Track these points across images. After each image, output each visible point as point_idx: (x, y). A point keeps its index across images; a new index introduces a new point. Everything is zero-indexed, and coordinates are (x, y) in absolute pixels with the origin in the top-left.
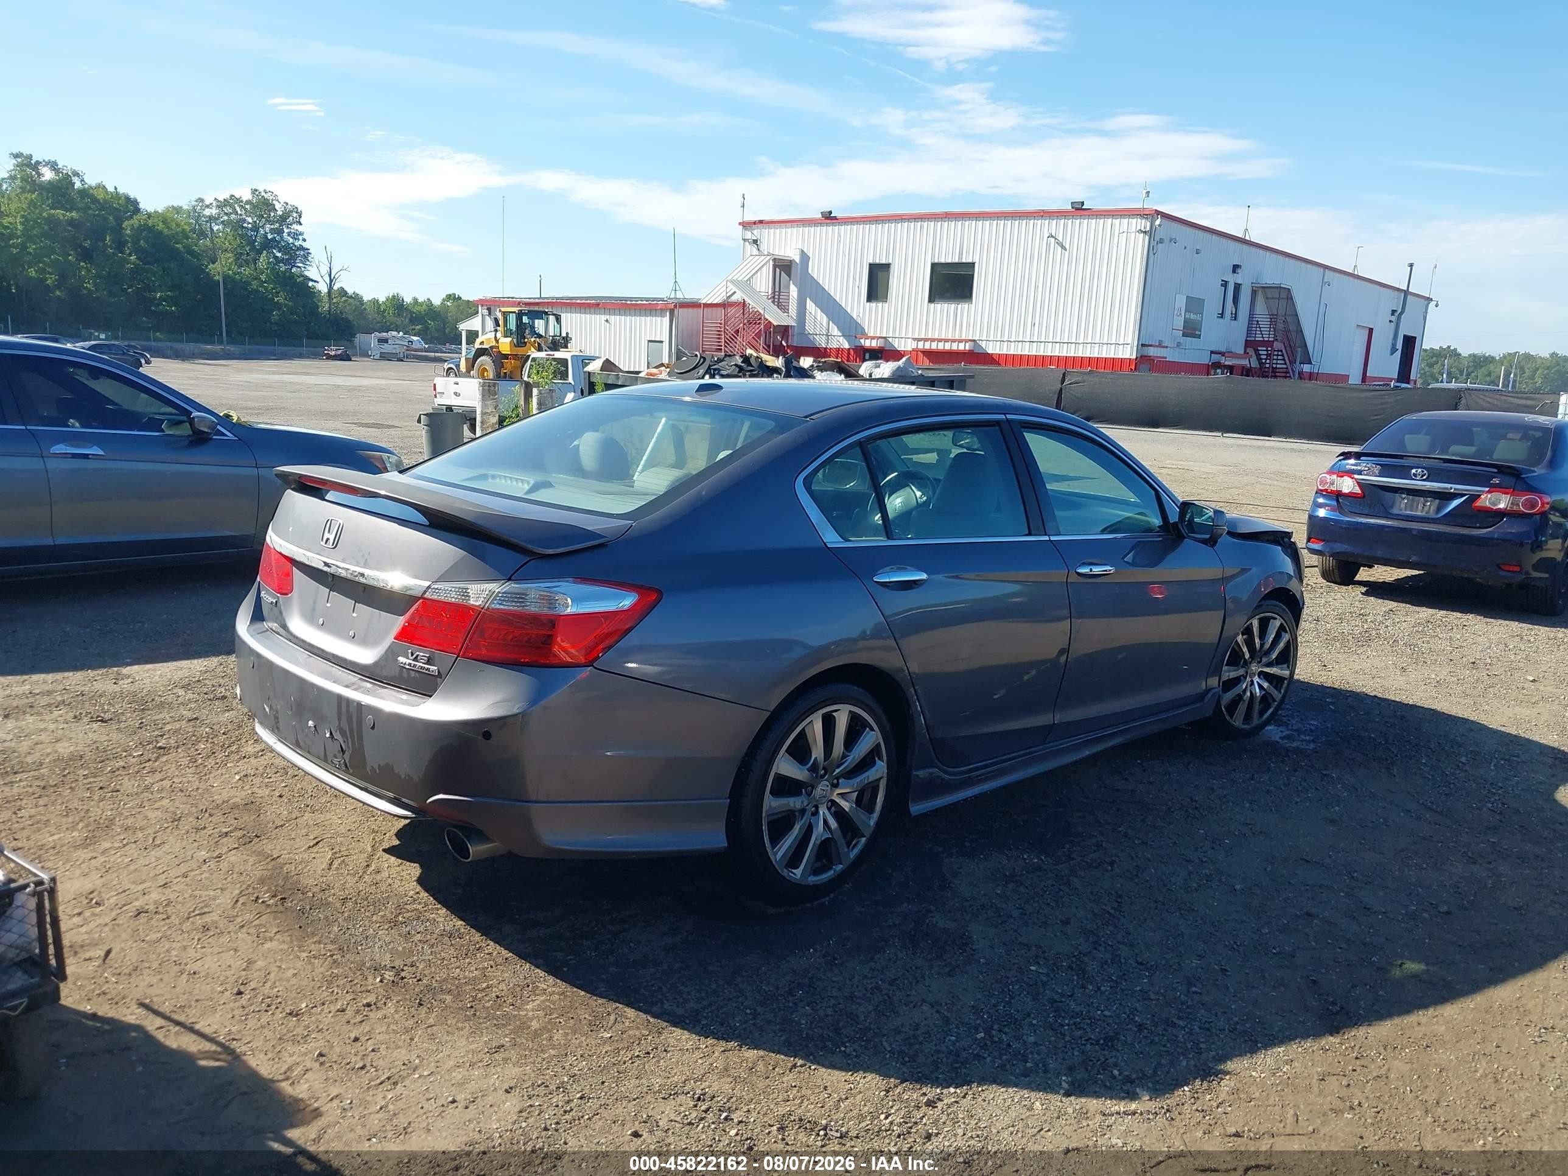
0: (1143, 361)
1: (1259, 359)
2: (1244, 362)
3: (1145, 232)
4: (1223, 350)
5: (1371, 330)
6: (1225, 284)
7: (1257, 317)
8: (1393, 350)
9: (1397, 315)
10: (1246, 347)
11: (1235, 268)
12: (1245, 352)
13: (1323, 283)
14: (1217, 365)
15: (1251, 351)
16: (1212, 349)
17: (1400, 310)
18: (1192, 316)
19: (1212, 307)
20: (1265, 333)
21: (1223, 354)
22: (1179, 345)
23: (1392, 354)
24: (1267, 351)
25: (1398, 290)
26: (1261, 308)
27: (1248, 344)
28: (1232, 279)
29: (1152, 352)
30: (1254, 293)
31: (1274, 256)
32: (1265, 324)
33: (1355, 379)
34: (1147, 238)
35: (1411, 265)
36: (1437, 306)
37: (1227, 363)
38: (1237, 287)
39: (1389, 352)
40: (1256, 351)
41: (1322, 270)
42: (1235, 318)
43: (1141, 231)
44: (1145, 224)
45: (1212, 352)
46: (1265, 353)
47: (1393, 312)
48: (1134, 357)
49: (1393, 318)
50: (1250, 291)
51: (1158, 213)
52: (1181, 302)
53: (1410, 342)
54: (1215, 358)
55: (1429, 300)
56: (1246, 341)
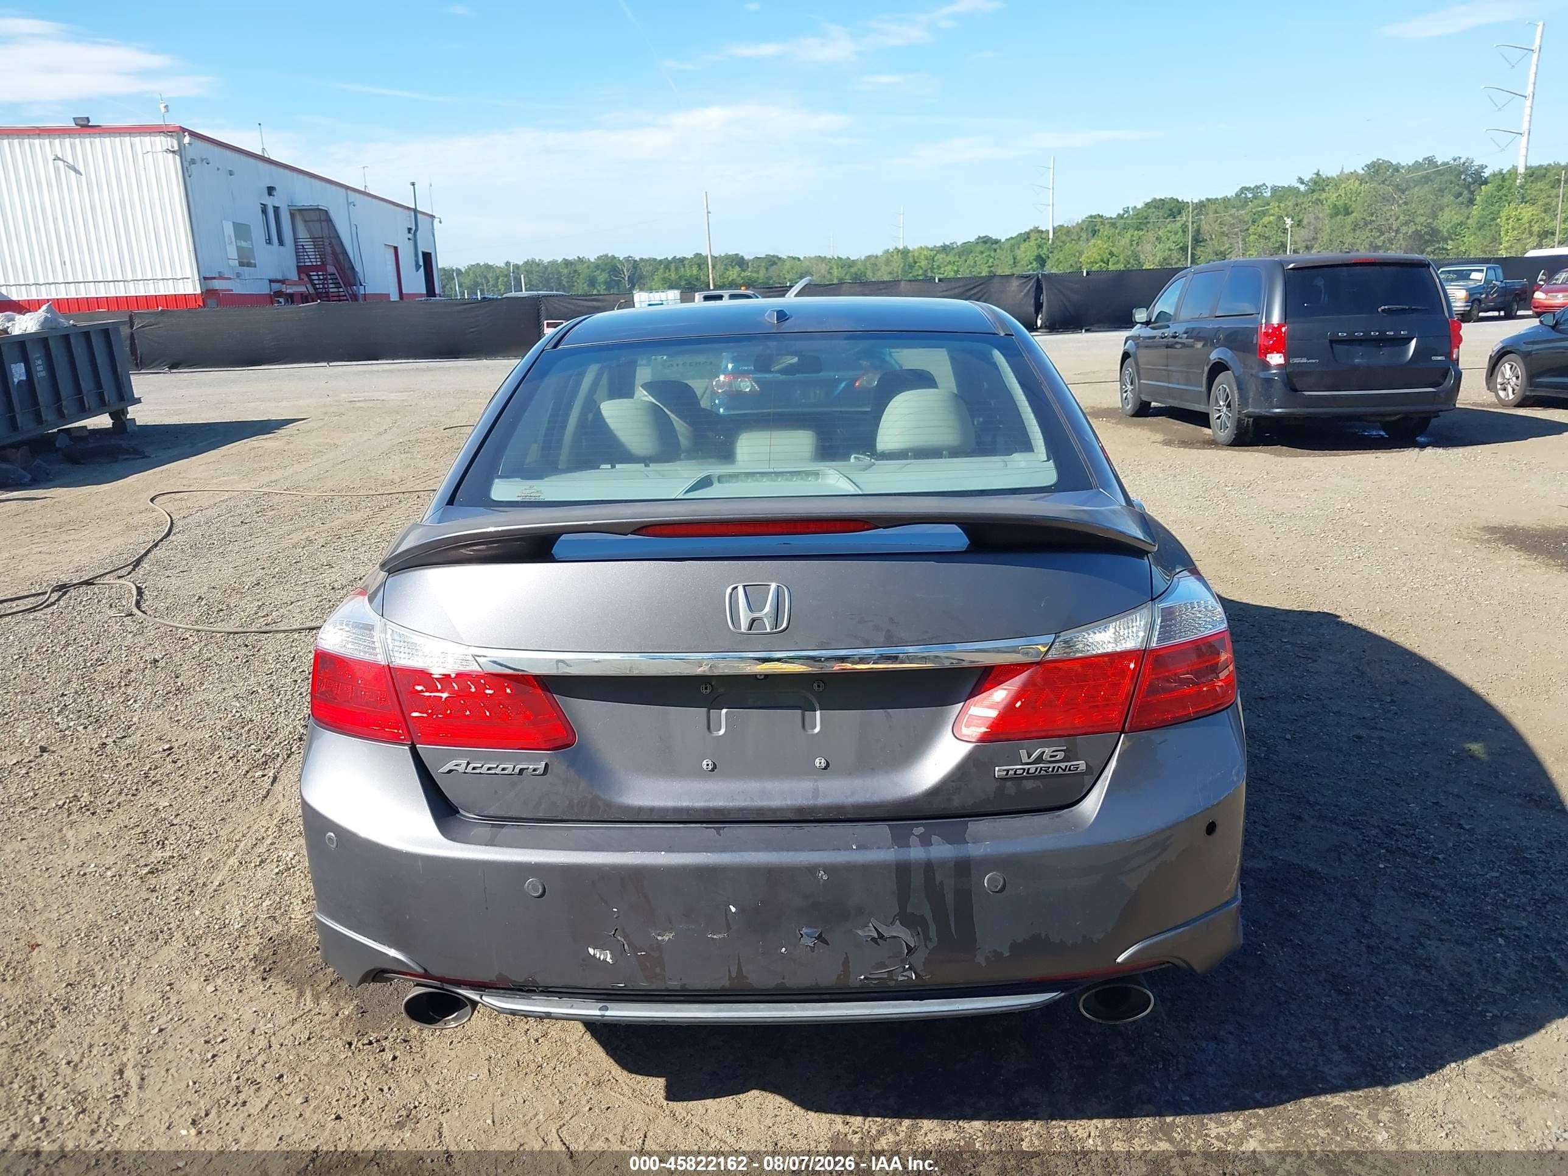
0: (208, 294)
1: (314, 285)
2: (302, 289)
3: (174, 152)
4: (280, 277)
5: (396, 248)
6: (264, 210)
7: (302, 242)
8: (418, 267)
9: (413, 232)
10: (299, 273)
11: (271, 190)
12: (300, 278)
13: (348, 204)
14: (279, 294)
15: (303, 276)
16: (271, 277)
17: (414, 228)
18: (243, 244)
19: (258, 233)
20: (312, 258)
21: (282, 282)
22: (238, 275)
23: (417, 271)
24: (318, 275)
25: (409, 208)
26: (302, 233)
27: (301, 270)
28: (270, 202)
29: (217, 285)
30: (292, 216)
31: (301, 176)
32: (309, 248)
33: (394, 297)
34: (178, 158)
35: (413, 184)
36: (440, 222)
37: (288, 291)
38: (276, 209)
39: (414, 269)
40: (309, 276)
41: (344, 190)
42: (281, 242)
43: (168, 151)
44: (172, 143)
45: (271, 281)
46: (316, 277)
47: (409, 230)
48: (199, 291)
49: (410, 236)
50: (289, 217)
51: (184, 130)
52: (229, 229)
53: (427, 257)
54: (276, 287)
55: (433, 217)
56: (298, 266)
